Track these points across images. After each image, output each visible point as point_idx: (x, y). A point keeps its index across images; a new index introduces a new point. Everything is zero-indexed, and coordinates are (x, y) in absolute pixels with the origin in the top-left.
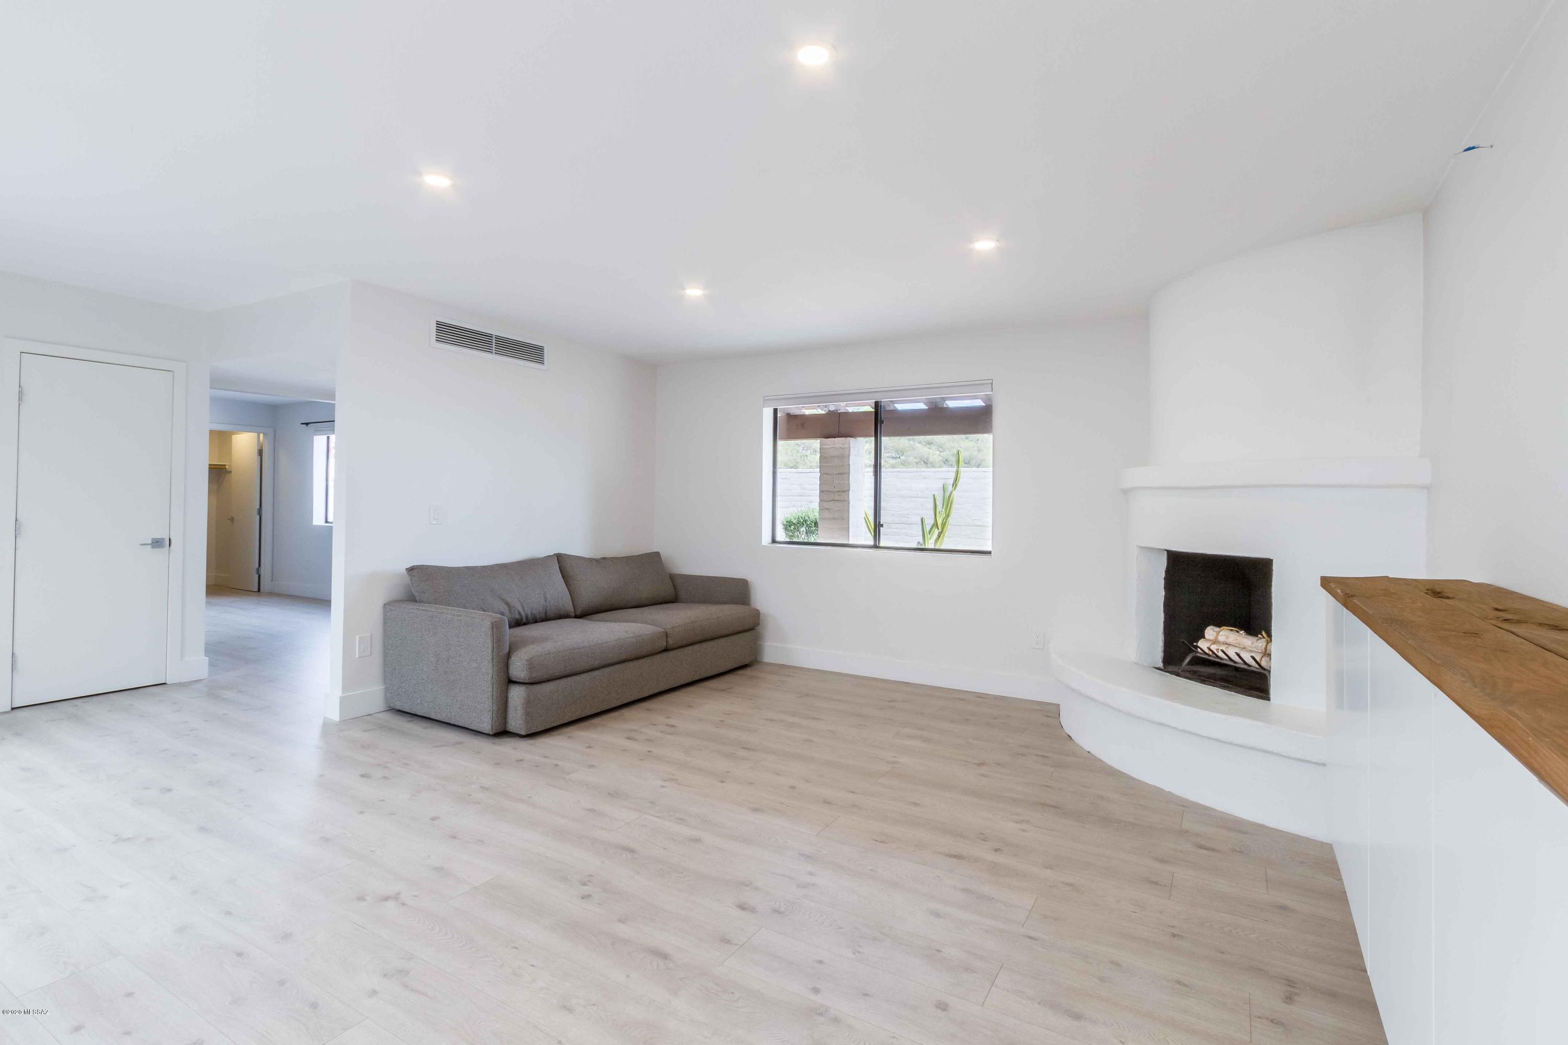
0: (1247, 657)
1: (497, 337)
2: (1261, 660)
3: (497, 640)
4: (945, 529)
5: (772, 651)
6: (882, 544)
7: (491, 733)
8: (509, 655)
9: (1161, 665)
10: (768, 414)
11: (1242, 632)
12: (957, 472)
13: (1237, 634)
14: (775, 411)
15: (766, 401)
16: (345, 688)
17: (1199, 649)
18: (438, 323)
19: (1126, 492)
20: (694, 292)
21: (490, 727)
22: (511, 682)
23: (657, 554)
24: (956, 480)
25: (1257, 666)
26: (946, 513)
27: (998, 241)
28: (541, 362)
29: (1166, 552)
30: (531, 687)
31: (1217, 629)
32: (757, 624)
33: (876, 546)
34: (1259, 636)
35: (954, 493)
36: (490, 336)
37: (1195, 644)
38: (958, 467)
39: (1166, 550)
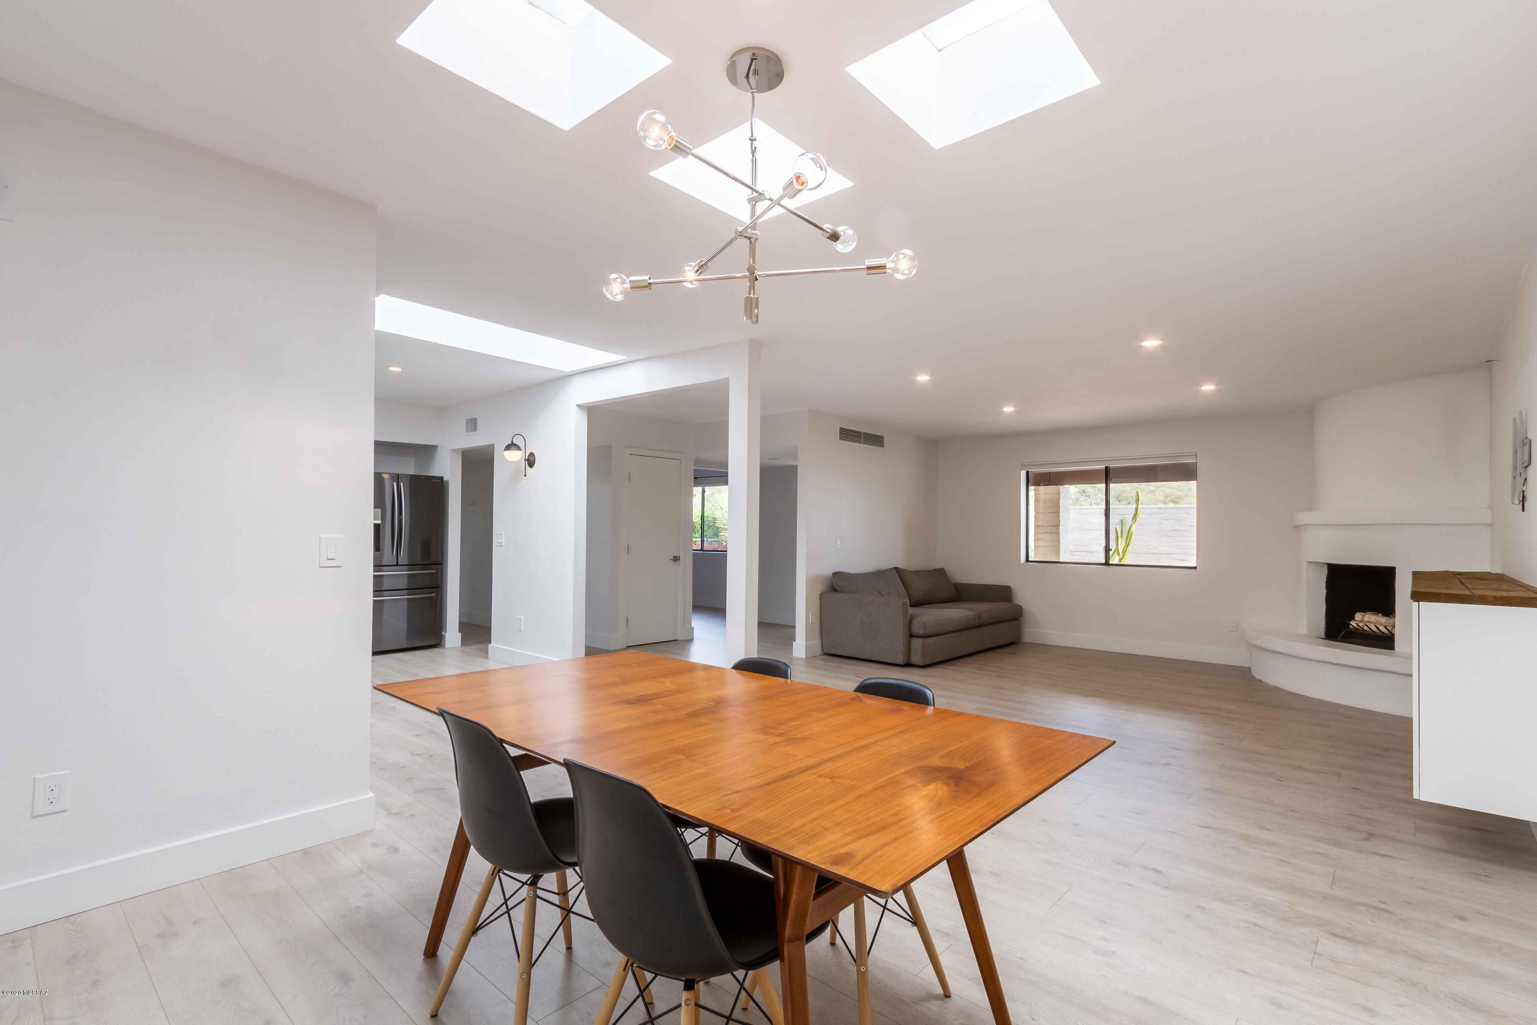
0: (1382, 628)
1: (865, 433)
2: (1392, 629)
3: (906, 612)
4: (1126, 555)
5: (1030, 634)
6: (1110, 562)
7: (902, 664)
8: (910, 622)
9: (1324, 637)
10: (1023, 474)
11: (1380, 615)
12: (1137, 509)
13: (1376, 616)
14: (1028, 473)
15: (1023, 466)
16: (807, 640)
17: (1351, 626)
18: (841, 429)
19: (1297, 527)
20: (1008, 409)
21: (902, 660)
22: (912, 636)
23: (943, 569)
24: (1135, 515)
25: (1390, 634)
26: (1126, 543)
27: (1217, 385)
28: (882, 446)
29: (1327, 566)
30: (924, 639)
31: (1363, 614)
32: (1021, 615)
33: (1107, 564)
34: (1392, 616)
35: (1134, 526)
36: (860, 433)
37: (1347, 622)
38: (1138, 504)
39: (1326, 564)
